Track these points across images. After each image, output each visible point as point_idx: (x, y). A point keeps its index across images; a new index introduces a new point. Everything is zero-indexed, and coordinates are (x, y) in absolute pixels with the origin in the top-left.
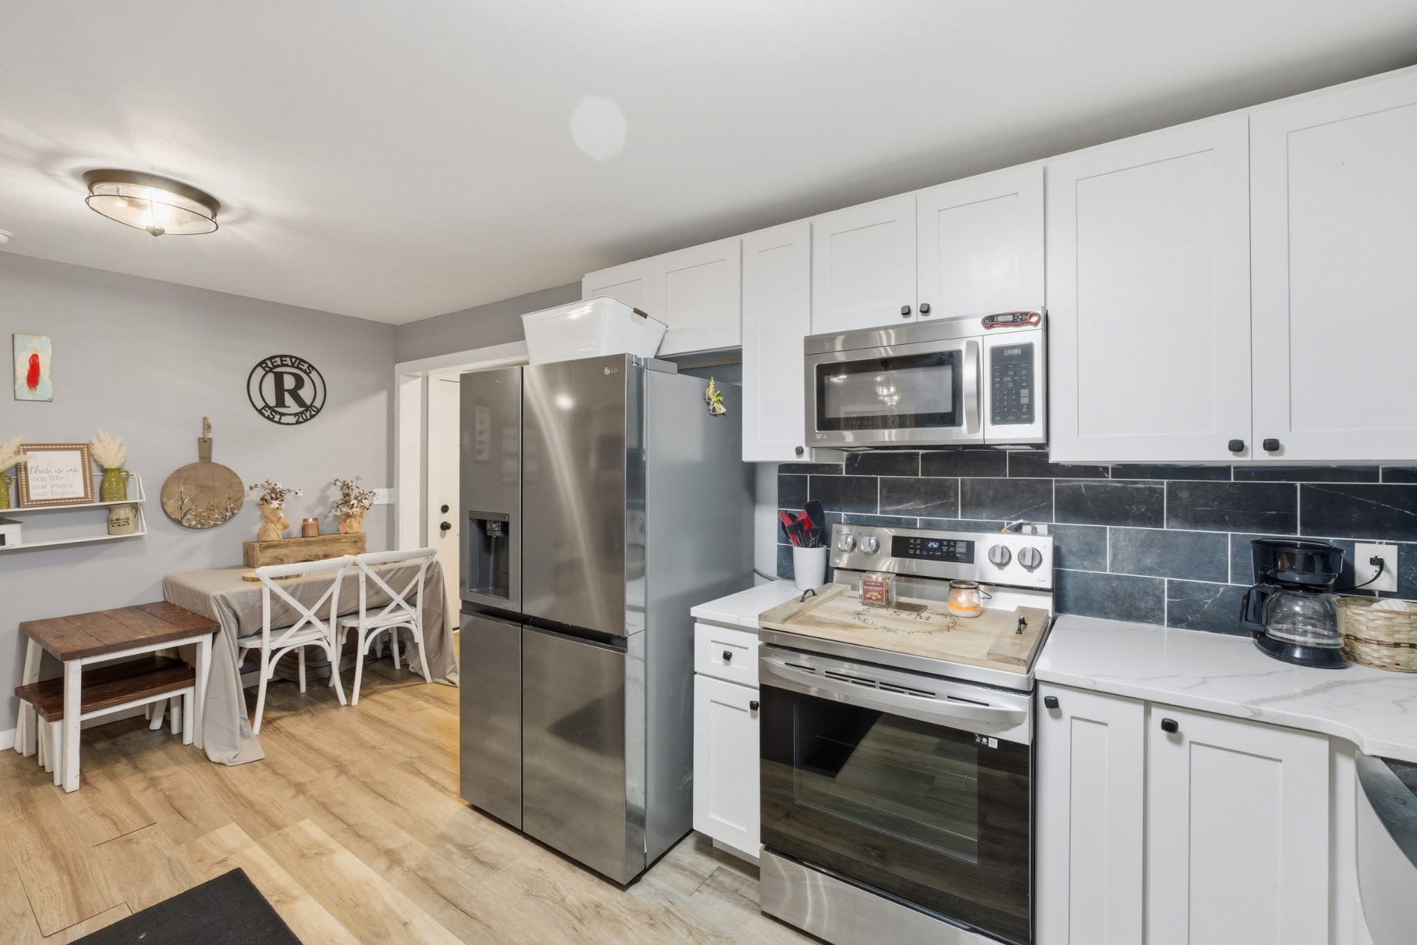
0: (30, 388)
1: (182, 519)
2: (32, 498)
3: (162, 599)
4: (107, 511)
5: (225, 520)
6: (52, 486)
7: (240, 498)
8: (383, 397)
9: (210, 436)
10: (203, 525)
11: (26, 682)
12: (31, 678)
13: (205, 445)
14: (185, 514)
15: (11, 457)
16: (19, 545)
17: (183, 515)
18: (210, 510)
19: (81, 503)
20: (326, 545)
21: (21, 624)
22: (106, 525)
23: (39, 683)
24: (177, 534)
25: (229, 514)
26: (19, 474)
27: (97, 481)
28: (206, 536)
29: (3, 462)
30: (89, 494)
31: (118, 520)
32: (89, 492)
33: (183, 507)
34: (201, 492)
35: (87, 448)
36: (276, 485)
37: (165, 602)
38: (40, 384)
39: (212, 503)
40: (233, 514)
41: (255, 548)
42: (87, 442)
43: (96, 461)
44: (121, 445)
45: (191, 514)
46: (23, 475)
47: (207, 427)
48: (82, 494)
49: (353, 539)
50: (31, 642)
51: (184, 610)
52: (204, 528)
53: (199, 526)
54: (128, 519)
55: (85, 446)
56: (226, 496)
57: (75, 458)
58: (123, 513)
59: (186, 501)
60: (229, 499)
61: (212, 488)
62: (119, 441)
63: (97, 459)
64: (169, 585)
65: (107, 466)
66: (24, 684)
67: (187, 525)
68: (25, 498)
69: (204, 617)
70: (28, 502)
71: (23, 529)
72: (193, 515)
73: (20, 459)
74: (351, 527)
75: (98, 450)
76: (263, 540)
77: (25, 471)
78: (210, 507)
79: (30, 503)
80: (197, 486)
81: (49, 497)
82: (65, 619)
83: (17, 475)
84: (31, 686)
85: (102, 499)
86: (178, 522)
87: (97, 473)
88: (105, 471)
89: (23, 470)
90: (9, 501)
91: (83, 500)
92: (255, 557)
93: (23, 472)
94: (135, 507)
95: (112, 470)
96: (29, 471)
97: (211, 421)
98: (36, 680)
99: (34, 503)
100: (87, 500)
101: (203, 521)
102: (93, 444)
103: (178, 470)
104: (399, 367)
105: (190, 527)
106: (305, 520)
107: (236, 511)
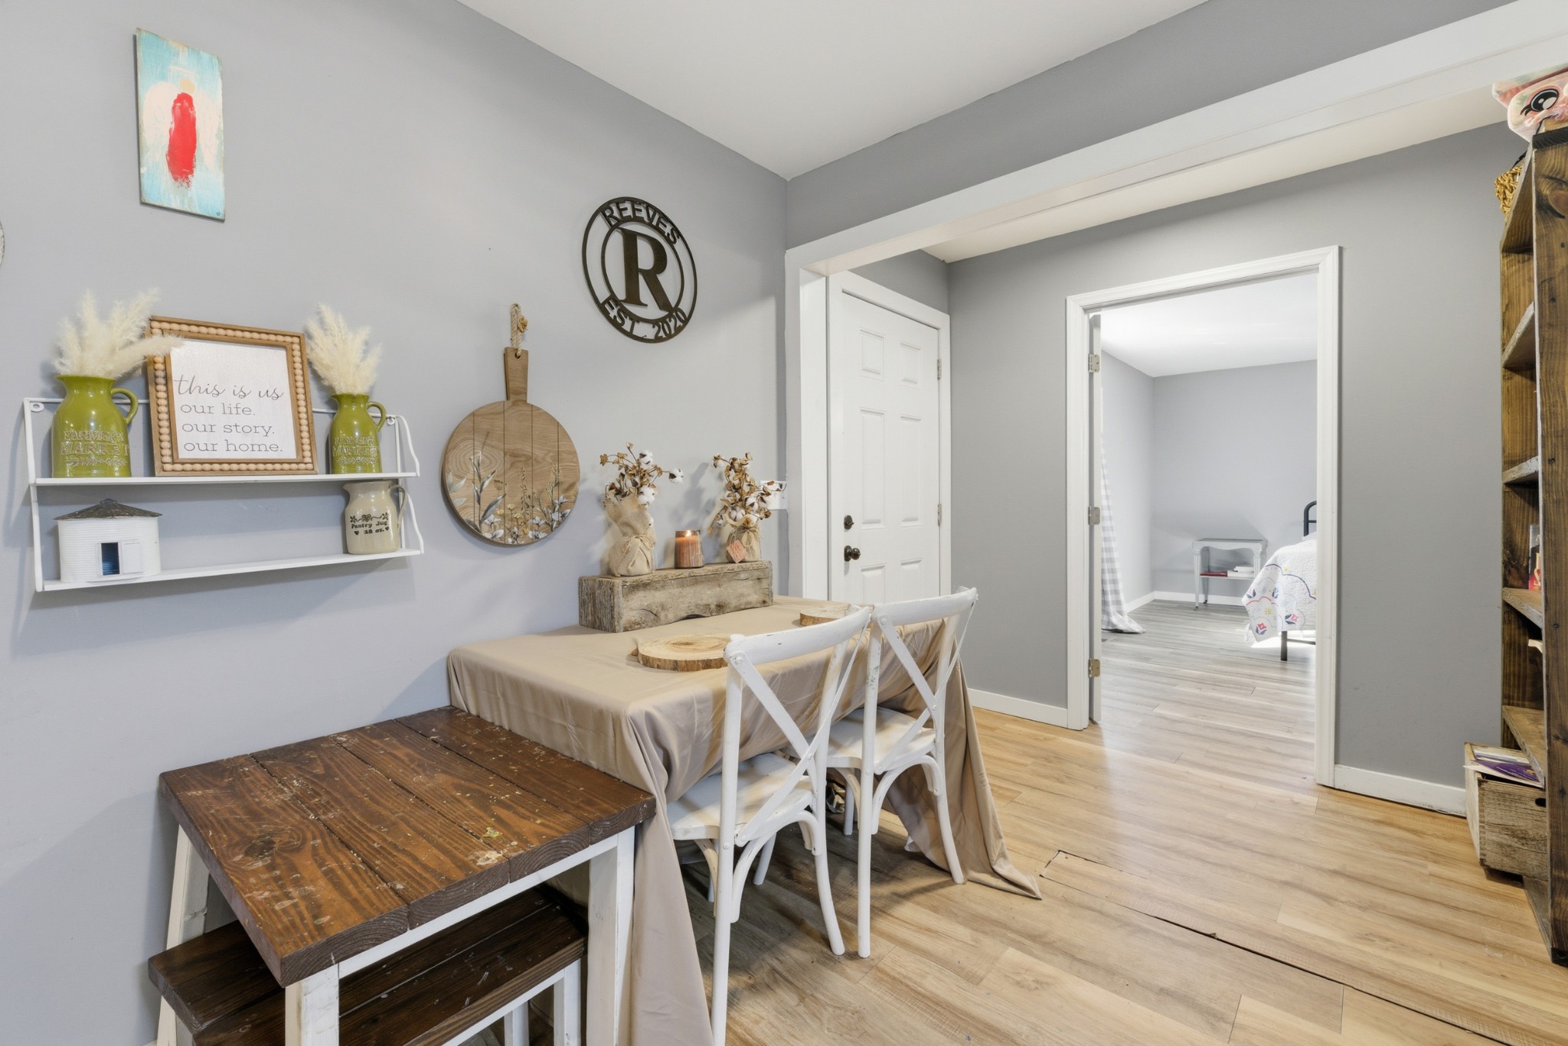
0: (176, 179)
1: (480, 522)
2: (183, 454)
3: (444, 702)
4: (339, 499)
5: (551, 528)
6: (228, 429)
7: (572, 486)
8: (769, 308)
9: (523, 346)
10: (516, 537)
11: (175, 939)
12: (187, 926)
13: (514, 364)
14: (486, 511)
15: (131, 343)
16: (152, 573)
17: (482, 513)
18: (527, 505)
19: (291, 472)
20: (719, 586)
21: (164, 777)
22: (337, 532)
23: (204, 934)
24: (467, 557)
25: (556, 516)
26: (151, 389)
27: (322, 424)
28: (519, 562)
29: (113, 351)
30: (307, 454)
31: (366, 518)
32: (307, 447)
33: (482, 495)
34: (512, 465)
35: (300, 344)
36: (643, 456)
37: (452, 711)
38: (197, 171)
39: (529, 492)
40: (563, 516)
41: (615, 589)
42: (299, 331)
43: (317, 377)
44: (366, 343)
45: (495, 514)
46: (162, 395)
47: (520, 326)
48: (291, 453)
49: (756, 574)
50: (184, 844)
51: (519, 738)
52: (519, 545)
53: (510, 540)
54: (385, 516)
55: (296, 340)
56: (552, 478)
57: (271, 366)
58: (376, 502)
59: (487, 483)
60: (557, 484)
61: (530, 459)
62: (364, 333)
63: (321, 372)
64: (455, 669)
65: (342, 388)
66: (169, 947)
67: (488, 536)
68: (166, 452)
69: (588, 767)
70: (173, 463)
71: (164, 533)
72: (500, 515)
73: (154, 346)
74: (750, 550)
75: (322, 351)
76: (623, 572)
77: (166, 384)
78: (528, 501)
79: (178, 467)
80: (505, 454)
81: (221, 454)
82: (259, 759)
83: (147, 397)
84: (188, 945)
85: (330, 468)
86: (471, 530)
87: (319, 406)
88: (335, 401)
89: (161, 381)
90: (128, 458)
91: (294, 466)
92: (616, 609)
93: (162, 388)
94: (396, 488)
95: (353, 398)
96: (175, 386)
97: (525, 313)
98: (198, 929)
99: (188, 467)
100: (302, 466)
101: (516, 529)
102: (310, 337)
103: (473, 414)
104: (793, 255)
105: (491, 542)
106: (679, 534)
107: (568, 511)
